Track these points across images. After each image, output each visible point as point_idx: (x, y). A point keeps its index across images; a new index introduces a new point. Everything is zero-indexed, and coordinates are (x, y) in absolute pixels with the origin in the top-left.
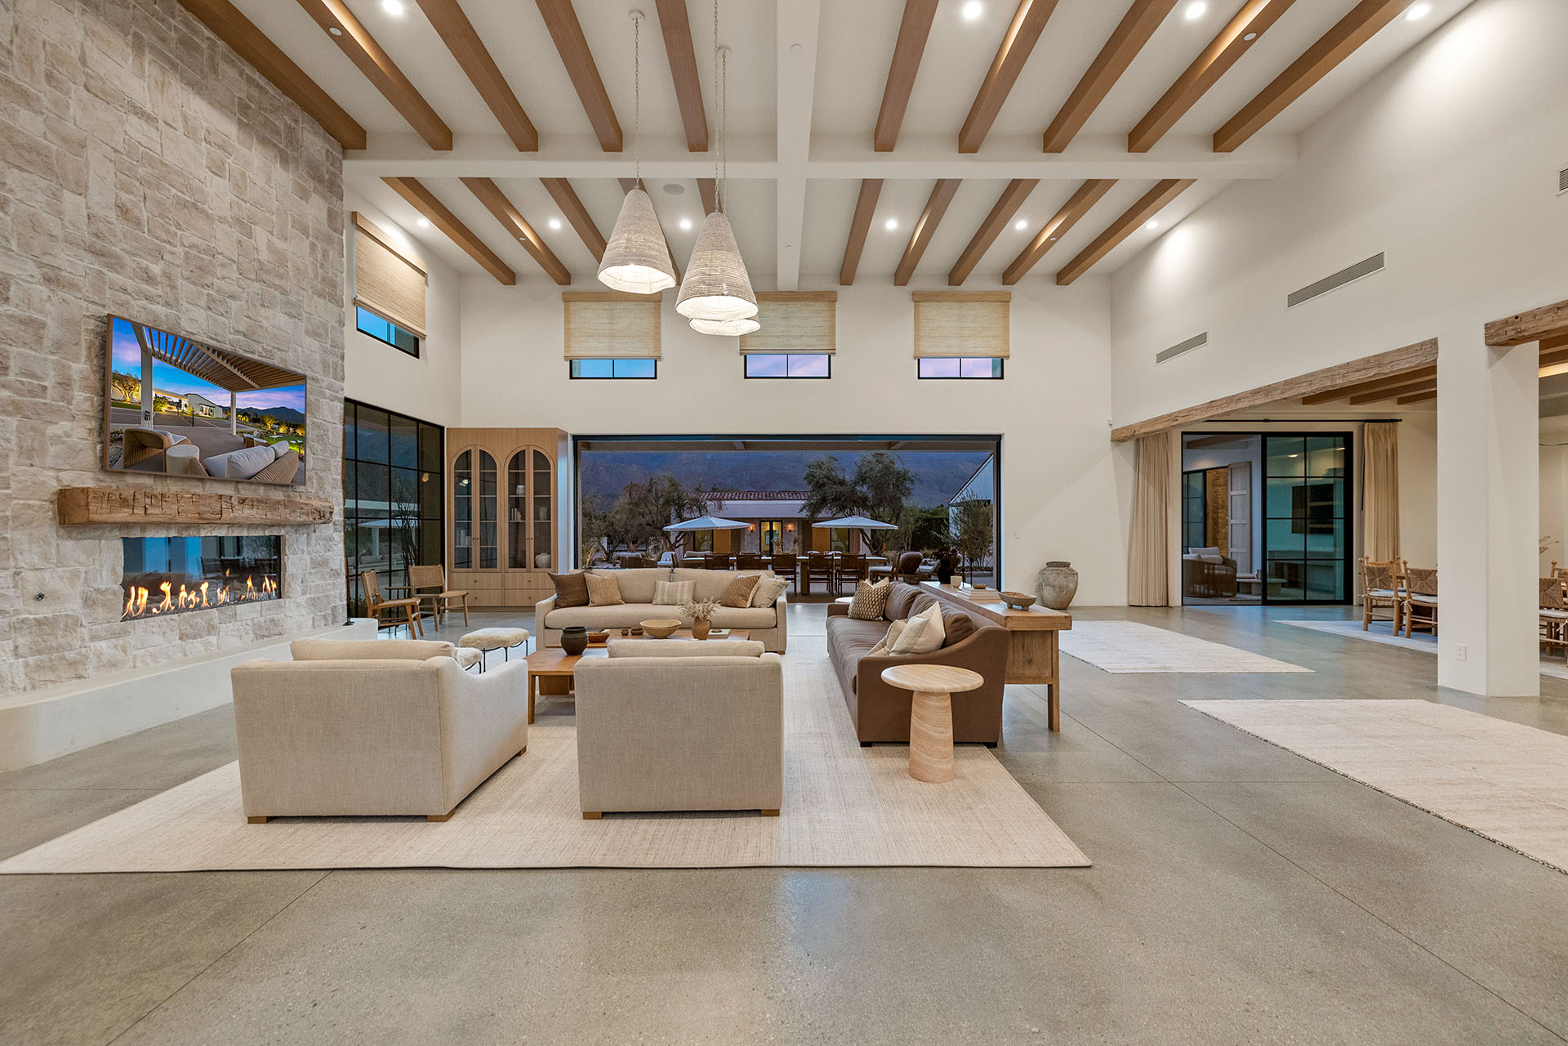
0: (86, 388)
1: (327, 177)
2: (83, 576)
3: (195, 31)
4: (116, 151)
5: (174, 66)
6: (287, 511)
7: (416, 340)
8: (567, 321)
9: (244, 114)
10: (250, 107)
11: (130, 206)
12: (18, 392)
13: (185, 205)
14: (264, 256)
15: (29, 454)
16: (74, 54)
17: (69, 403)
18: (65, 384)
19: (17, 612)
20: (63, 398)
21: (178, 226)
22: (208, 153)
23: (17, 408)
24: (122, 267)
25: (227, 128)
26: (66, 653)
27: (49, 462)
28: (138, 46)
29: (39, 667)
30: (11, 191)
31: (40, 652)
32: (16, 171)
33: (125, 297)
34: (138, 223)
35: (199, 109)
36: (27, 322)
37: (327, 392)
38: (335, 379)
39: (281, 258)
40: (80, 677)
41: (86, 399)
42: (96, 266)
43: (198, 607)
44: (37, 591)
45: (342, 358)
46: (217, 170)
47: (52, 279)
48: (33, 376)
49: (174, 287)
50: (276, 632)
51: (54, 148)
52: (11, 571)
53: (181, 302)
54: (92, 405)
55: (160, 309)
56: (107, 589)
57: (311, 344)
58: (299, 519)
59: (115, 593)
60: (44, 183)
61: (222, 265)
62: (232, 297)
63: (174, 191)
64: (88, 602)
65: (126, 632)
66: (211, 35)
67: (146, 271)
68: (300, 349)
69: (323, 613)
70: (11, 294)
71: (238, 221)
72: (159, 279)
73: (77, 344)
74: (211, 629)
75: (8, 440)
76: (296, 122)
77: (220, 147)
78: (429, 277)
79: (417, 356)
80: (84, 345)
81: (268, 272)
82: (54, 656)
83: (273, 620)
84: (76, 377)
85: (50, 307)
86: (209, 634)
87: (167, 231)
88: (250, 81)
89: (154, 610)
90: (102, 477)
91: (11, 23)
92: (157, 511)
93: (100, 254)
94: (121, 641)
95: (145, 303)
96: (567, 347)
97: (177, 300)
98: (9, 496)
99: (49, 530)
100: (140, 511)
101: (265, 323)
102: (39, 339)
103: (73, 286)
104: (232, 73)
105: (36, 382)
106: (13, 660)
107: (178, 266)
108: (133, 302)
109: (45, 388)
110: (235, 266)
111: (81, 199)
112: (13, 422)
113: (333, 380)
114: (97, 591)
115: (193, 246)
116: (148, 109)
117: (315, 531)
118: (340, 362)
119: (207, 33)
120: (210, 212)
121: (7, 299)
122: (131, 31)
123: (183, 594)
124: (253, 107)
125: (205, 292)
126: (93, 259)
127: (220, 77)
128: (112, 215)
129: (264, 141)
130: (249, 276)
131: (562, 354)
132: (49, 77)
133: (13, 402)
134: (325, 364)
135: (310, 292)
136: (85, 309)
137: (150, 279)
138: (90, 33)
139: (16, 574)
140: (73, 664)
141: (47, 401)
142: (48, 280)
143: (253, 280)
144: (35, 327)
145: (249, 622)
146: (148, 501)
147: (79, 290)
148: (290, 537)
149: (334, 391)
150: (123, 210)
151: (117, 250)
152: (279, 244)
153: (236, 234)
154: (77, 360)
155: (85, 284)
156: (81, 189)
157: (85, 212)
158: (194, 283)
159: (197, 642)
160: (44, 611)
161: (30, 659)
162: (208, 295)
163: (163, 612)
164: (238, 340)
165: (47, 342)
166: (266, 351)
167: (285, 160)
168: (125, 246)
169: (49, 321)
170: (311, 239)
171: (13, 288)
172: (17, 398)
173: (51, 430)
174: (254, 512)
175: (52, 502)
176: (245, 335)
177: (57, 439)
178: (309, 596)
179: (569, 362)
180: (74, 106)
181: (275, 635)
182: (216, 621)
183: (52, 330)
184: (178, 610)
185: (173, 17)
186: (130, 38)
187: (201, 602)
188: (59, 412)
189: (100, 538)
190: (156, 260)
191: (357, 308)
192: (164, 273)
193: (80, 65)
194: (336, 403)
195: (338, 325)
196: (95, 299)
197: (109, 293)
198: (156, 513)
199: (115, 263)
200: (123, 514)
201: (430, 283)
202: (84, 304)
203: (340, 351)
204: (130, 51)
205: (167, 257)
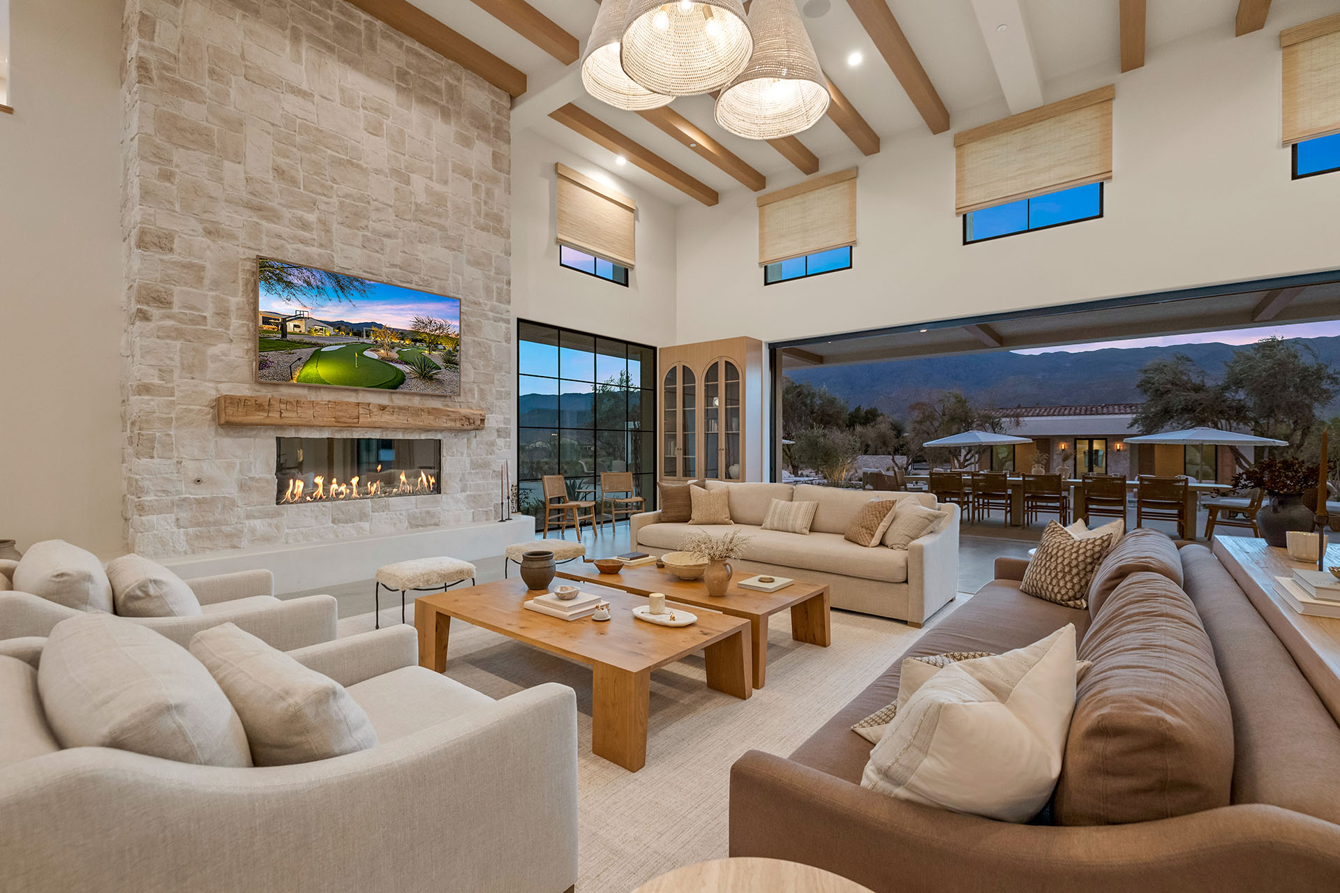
0: (240, 317)
1: (492, 125)
2: (238, 467)
3: (351, 16)
4: (273, 125)
5: (331, 49)
6: (432, 417)
7: (626, 271)
8: (762, 227)
9: (402, 80)
10: (408, 73)
11: (285, 168)
12: (181, 321)
13: (340, 162)
14: (422, 198)
15: (190, 369)
16: (236, 52)
17: (227, 328)
18: (223, 314)
19: (179, 493)
20: (220, 325)
21: (334, 181)
22: (366, 117)
23: (179, 334)
24: (278, 218)
25: (387, 94)
26: (223, 527)
27: (209, 376)
28: (296, 37)
29: (198, 537)
30: (177, 166)
31: (199, 525)
32: (181, 150)
33: (279, 242)
34: (294, 182)
35: (357, 82)
36: (188, 266)
37: (491, 314)
38: (500, 302)
39: (440, 200)
40: (235, 547)
41: (243, 325)
42: (255, 219)
43: (348, 498)
44: (196, 477)
45: (509, 283)
46: (375, 130)
47: (213, 232)
48: (193, 308)
49: (328, 231)
50: (433, 522)
51: (216, 128)
52: (175, 460)
53: (335, 243)
54: (248, 330)
55: (314, 250)
56: (260, 479)
57: (476, 273)
58: (445, 425)
59: (267, 481)
60: (205, 157)
61: (377, 209)
62: (388, 236)
63: (329, 152)
64: (242, 487)
65: (279, 514)
66: (369, 18)
67: (300, 219)
68: (460, 278)
69: (485, 509)
70: (175, 246)
71: (395, 172)
72: (314, 226)
73: (234, 282)
74: (363, 516)
75: (171, 359)
76: (459, 80)
77: (376, 110)
78: (641, 214)
79: (626, 285)
80: (241, 282)
81: (426, 212)
82: (212, 529)
83: (428, 513)
84: (233, 308)
85: (209, 253)
86: (361, 520)
87: (323, 186)
88: (409, 50)
89: (308, 498)
90: (257, 387)
91: (179, 36)
92: (294, 415)
93: (258, 209)
94: (274, 521)
95: (300, 246)
96: (761, 253)
97: (331, 242)
98: (173, 402)
99: (208, 431)
100: (277, 415)
101: (421, 256)
102: (200, 280)
103: (231, 236)
104: (390, 46)
105: (197, 313)
106: (175, 529)
107: (332, 213)
108: (288, 246)
109: (205, 317)
110: (390, 210)
111: (240, 168)
112: (178, 344)
113: (497, 304)
114: (252, 479)
115: (346, 196)
116: (305, 87)
117: (476, 437)
118: (505, 287)
119: (364, 16)
120: (365, 166)
121: (171, 250)
122: (289, 26)
123: (334, 487)
124: (411, 72)
125: (360, 233)
126: (252, 214)
127: (378, 52)
128: (269, 177)
129: (423, 100)
130: (406, 217)
131: (757, 260)
132: (212, 72)
133: (176, 329)
134: (488, 290)
135: (472, 227)
136: (242, 253)
137: (305, 226)
138: (250, 33)
139: (179, 463)
140: (229, 536)
141: (208, 328)
142: (209, 233)
143: (410, 220)
144: (196, 272)
145: (404, 513)
146: (283, 406)
147: (236, 238)
148: (448, 442)
149: (498, 313)
150: (279, 172)
151: (274, 204)
152: (437, 187)
153: (394, 183)
154: (235, 295)
155: (243, 234)
156: (239, 158)
157: (242, 176)
158: (349, 227)
159: (349, 527)
160: (202, 493)
161: (190, 530)
162: (364, 236)
163: (315, 500)
164: (394, 273)
165: (207, 282)
166: (423, 281)
167: (445, 114)
168: (282, 201)
169: (208, 265)
170: (474, 180)
171: (176, 241)
172: (179, 325)
173: (211, 351)
174: (394, 417)
175: (213, 407)
176: (401, 268)
177: (215, 358)
178: (468, 493)
179: (763, 269)
180: (233, 92)
181: (431, 525)
182: (369, 510)
183: (210, 273)
184: (329, 499)
185: (330, 8)
186: (288, 32)
187: (351, 492)
188: (219, 337)
189: (255, 437)
190: (312, 211)
191: (561, 246)
192: (320, 220)
193: (240, 60)
194: (500, 324)
195: (503, 255)
196: (252, 245)
197: (265, 240)
198: (291, 416)
199: (272, 215)
200: (258, 417)
201: (640, 218)
202: (241, 250)
203: (505, 278)
204: (287, 42)
205: (323, 207)
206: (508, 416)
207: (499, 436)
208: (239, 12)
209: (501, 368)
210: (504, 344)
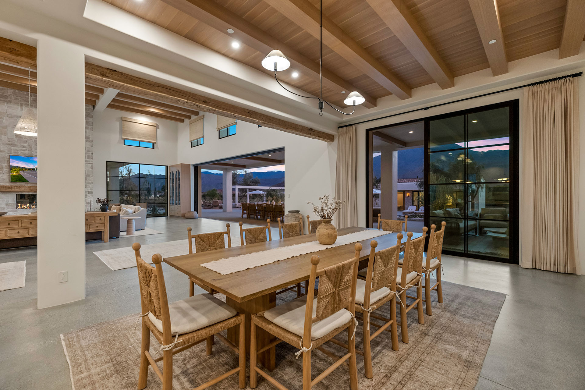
2: (5, 201)
7: (154, 144)
8: (190, 130)
17: (3, 171)
18: (2, 168)
20: (1, 170)
28: (22, 105)
33: (16, 151)
34: (21, 137)
42: (10, 147)
45: (92, 154)
49: (31, 147)
53: (33, 150)
54: (8, 171)
55: (27, 152)
59: (14, 204)
64: (7, 205)
65: (17, 211)
67: (23, 146)
72: (27, 147)
79: (154, 148)
80: (6, 160)
84: (4, 167)
90: (11, 183)
92: (21, 189)
93: (11, 145)
95: (23, 151)
96: (190, 138)
100: (14, 189)
103: (3, 151)
108: (19, 152)
111: (6, 136)
113: (87, 159)
114: (9, 203)
118: (91, 155)
128: (14, 137)
131: (189, 140)
136: (6, 155)
137: (24, 147)
138: (9, 107)
146: (15, 187)
147: (5, 152)
150: (17, 136)
151: (16, 143)
154: (5, 162)
155: (6, 151)
156: (5, 134)
157: (6, 138)
179: (191, 143)
180: (4, 121)
186: (19, 105)
189: (11, 194)
190: (26, 143)
191: (124, 140)
192: (28, 145)
193: (6, 113)
194: (89, 164)
195: (90, 147)
196: (9, 153)
197: (13, 151)
198: (17, 190)
199: (15, 146)
200: (9, 190)
201: (160, 128)
202: (6, 154)
203: (91, 153)
204: (19, 107)
205: (30, 142)
206: (92, 188)
207: (88, 193)
208: (6, 103)
209: (89, 176)
210: (91, 170)
